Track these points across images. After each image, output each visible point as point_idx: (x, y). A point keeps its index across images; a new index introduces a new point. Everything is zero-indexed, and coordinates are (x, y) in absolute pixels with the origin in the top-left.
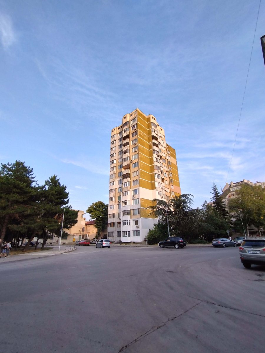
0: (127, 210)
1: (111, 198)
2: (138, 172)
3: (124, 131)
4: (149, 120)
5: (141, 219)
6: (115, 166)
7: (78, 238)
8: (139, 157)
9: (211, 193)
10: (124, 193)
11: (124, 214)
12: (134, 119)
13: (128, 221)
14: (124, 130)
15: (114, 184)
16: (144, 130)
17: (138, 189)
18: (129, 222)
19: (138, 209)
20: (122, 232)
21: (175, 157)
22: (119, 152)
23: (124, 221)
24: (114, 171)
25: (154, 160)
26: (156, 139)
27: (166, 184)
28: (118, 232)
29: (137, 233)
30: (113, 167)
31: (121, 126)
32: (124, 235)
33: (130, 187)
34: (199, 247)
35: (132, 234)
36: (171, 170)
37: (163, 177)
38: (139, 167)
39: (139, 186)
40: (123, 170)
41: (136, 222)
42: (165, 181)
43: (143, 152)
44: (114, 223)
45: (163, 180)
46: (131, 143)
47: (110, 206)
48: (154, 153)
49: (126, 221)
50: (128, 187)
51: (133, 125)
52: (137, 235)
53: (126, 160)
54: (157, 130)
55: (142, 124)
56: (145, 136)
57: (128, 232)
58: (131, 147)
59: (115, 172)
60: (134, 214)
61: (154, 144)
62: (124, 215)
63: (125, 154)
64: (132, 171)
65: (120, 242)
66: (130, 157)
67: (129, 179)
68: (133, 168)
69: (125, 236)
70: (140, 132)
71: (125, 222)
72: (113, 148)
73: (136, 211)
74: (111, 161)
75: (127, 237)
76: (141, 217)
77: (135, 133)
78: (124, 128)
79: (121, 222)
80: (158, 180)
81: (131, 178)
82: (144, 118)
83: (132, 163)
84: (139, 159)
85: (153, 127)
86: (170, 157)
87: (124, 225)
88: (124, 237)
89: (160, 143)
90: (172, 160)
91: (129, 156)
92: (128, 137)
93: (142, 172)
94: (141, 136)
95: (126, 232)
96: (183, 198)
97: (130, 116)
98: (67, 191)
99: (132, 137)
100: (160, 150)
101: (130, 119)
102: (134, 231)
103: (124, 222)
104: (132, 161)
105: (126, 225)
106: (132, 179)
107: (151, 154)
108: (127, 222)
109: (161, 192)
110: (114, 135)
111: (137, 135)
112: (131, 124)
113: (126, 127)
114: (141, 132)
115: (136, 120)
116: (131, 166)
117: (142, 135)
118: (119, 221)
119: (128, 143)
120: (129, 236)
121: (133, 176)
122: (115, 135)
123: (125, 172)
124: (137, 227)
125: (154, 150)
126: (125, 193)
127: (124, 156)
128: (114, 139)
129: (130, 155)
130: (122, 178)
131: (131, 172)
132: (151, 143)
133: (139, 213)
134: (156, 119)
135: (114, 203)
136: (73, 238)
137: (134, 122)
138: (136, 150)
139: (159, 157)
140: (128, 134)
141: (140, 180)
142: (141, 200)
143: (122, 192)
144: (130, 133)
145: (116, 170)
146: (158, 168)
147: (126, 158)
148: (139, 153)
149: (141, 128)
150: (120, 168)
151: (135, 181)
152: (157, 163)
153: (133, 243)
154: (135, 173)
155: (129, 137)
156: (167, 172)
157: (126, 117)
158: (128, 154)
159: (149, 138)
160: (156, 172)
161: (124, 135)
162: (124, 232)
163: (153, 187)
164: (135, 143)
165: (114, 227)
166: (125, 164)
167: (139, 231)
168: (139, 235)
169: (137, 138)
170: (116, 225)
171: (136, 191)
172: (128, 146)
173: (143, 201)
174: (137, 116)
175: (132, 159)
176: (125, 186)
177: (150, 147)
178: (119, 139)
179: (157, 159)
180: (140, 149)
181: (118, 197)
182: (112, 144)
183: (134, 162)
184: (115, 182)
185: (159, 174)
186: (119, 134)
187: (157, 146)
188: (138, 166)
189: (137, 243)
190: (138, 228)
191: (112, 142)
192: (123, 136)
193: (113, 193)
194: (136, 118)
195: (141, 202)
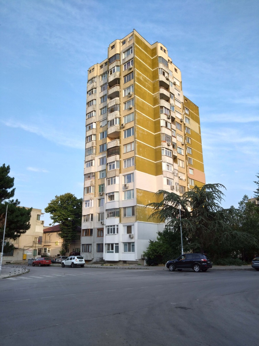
0: (114, 209)
1: (88, 187)
2: (133, 145)
3: (111, 72)
4: (154, 52)
5: (136, 224)
6: (95, 132)
7: (32, 253)
8: (135, 118)
9: (255, 182)
10: (109, 180)
11: (108, 215)
12: (129, 49)
13: (116, 227)
14: (110, 68)
15: (92, 165)
16: (145, 71)
17: (133, 173)
18: (117, 229)
19: (133, 207)
20: (106, 244)
21: (197, 120)
22: (101, 109)
23: (109, 226)
24: (93, 143)
25: (161, 125)
26: (167, 87)
27: (181, 165)
28: (98, 245)
29: (129, 246)
30: (91, 135)
31: (105, 61)
32: (108, 249)
33: (120, 170)
34: (231, 270)
35: (121, 247)
36: (190, 142)
37: (176, 155)
38: (136, 136)
39: (135, 169)
40: (108, 140)
41: (129, 229)
42: (178, 160)
43: (142, 109)
44: (91, 230)
45: (175, 159)
46: (123, 94)
47: (86, 201)
48: (162, 112)
49: (111, 226)
50: (115, 170)
51: (127, 60)
52: (129, 251)
53: (113, 124)
54: (168, 71)
55: (143, 60)
56: (146, 81)
57: (116, 244)
58: (123, 101)
59: (95, 145)
60: (125, 215)
61: (163, 96)
62: (108, 217)
63: (111, 112)
64: (123, 143)
65: (102, 261)
66: (120, 118)
67: (118, 156)
68: (125, 137)
69: (111, 251)
70: (139, 74)
71: (110, 228)
72: (91, 101)
73: (129, 211)
74: (88, 125)
75: (113, 252)
76: (136, 220)
77: (130, 76)
78: (111, 67)
79: (103, 229)
80: (166, 159)
81: (122, 155)
82: (146, 48)
83: (124, 129)
84: (136, 122)
85: (161, 66)
86: (189, 119)
87: (108, 233)
88: (108, 252)
89: (172, 94)
90: (192, 125)
91: (118, 116)
92: (116, 82)
93: (140, 145)
94: (139, 81)
95: (112, 245)
96: (207, 190)
97: (121, 44)
98: (10, 175)
99: (125, 82)
100: (172, 106)
101: (121, 50)
102: (125, 244)
103: (108, 229)
104: (124, 125)
105: (111, 233)
106: (124, 157)
107: (156, 114)
108: (114, 229)
109: (171, 180)
110: (93, 78)
111: (132, 78)
112: (124, 60)
113: (114, 64)
114: (141, 75)
115: (132, 52)
116: (123, 134)
117: (142, 79)
118: (100, 226)
119: (117, 94)
120: (117, 251)
121: (125, 152)
122: (95, 78)
123: (111, 144)
124: (130, 236)
125: (162, 107)
126: (111, 180)
127: (111, 117)
128: (93, 86)
129: (120, 115)
130: (105, 155)
131: (122, 145)
132: (156, 94)
133: (133, 214)
134: (166, 52)
135: (92, 196)
136: (23, 254)
137: (128, 55)
138: (131, 106)
139: (170, 119)
140: (117, 76)
141: (137, 158)
142: (138, 192)
143: (105, 179)
144: (120, 75)
145: (97, 141)
146: (168, 138)
147: (113, 120)
148: (135, 111)
149: (141, 66)
150: (103, 137)
151: (129, 159)
152: (166, 129)
153: (122, 262)
154: (129, 147)
155: (119, 83)
156: (183, 145)
157: (114, 46)
158: (117, 113)
159: (154, 85)
160: (165, 145)
161: (111, 78)
162: (109, 244)
163: (158, 171)
164: (129, 93)
165: (92, 237)
166: (111, 130)
167: (133, 244)
168: (133, 251)
169: (133, 85)
170: (95, 233)
171: (129, 178)
172: (118, 98)
173: (142, 194)
174: (134, 44)
175: (123, 122)
176: (110, 168)
177: (155, 101)
178: (101, 86)
179: (166, 123)
180: (137, 105)
181: (100, 186)
182: (90, 95)
183: (128, 126)
184: (93, 161)
185: (168, 149)
186: (101, 77)
187: (168, 100)
188: (133, 134)
189: (130, 262)
190: (132, 238)
191: (90, 91)
192: (109, 81)
193: (91, 180)
194: (131, 48)
195: (138, 196)
